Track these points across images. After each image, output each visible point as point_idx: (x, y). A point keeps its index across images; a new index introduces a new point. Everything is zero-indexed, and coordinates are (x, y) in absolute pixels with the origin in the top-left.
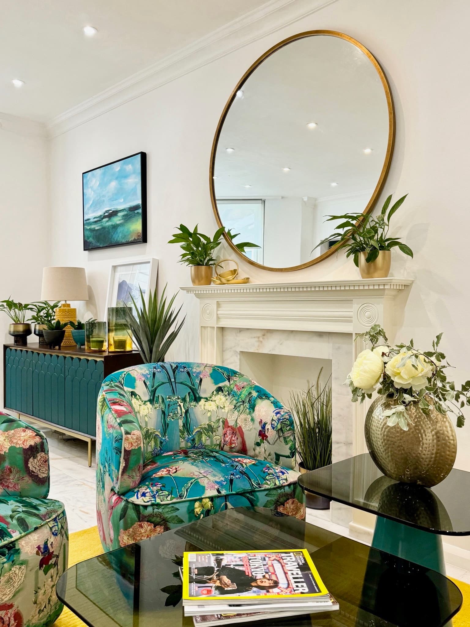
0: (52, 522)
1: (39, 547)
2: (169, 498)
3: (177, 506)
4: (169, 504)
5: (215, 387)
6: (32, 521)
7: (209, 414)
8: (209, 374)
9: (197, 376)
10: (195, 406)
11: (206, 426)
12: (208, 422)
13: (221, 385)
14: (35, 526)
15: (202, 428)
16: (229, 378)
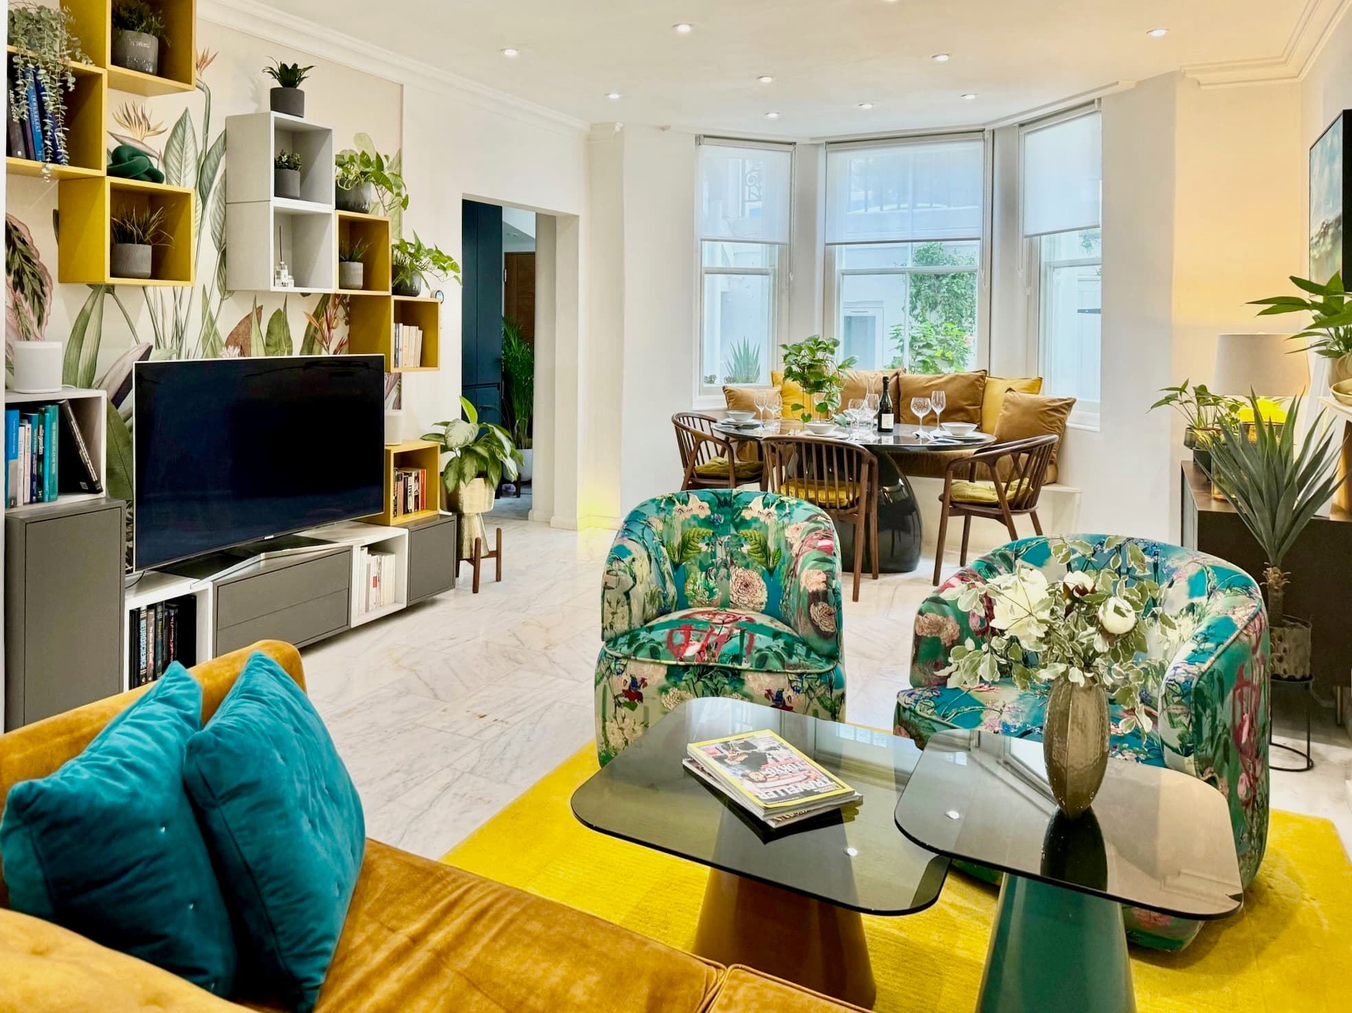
0: (794, 676)
1: (769, 692)
2: (930, 712)
3: (935, 725)
4: (926, 719)
5: (1186, 602)
6: (774, 664)
7: (1166, 646)
8: (1187, 575)
9: (1168, 574)
10: (1151, 625)
11: (1158, 665)
12: (1161, 659)
13: (1196, 600)
14: (771, 669)
15: (1150, 665)
16: (1211, 592)
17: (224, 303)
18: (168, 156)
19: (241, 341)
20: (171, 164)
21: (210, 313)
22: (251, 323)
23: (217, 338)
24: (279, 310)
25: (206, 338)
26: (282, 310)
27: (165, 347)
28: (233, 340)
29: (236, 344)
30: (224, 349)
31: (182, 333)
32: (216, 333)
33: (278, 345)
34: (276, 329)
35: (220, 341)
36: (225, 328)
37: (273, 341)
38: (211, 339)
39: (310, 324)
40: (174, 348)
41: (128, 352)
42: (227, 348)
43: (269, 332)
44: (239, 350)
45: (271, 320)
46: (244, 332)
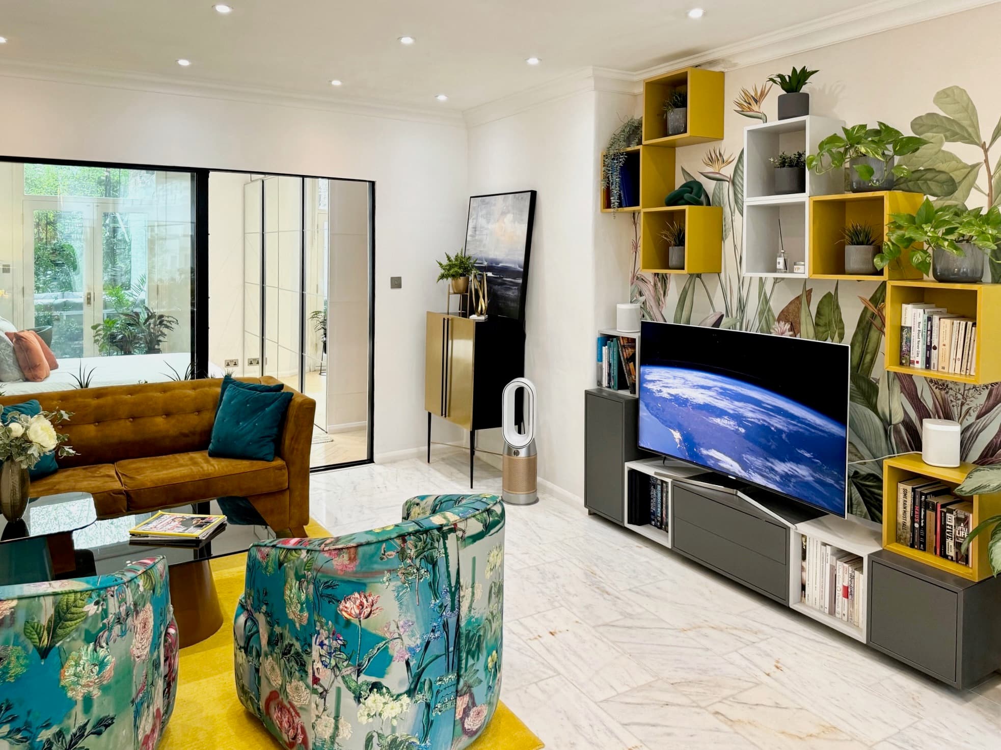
17: (777, 285)
18: (735, 178)
19: (791, 318)
20: (738, 183)
21: (765, 293)
22: (801, 303)
23: (770, 314)
24: (829, 294)
25: (761, 313)
26: (833, 294)
27: (732, 317)
28: (784, 316)
29: (787, 321)
30: (776, 323)
31: (744, 307)
32: (769, 310)
33: (828, 325)
34: (826, 310)
35: (773, 316)
36: (777, 306)
37: (822, 322)
38: (766, 314)
39: (866, 309)
40: (738, 318)
41: (707, 318)
42: (779, 323)
43: (819, 313)
44: (789, 326)
45: (821, 302)
46: (794, 311)
